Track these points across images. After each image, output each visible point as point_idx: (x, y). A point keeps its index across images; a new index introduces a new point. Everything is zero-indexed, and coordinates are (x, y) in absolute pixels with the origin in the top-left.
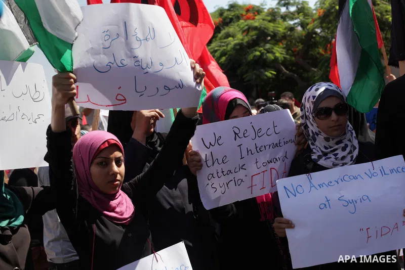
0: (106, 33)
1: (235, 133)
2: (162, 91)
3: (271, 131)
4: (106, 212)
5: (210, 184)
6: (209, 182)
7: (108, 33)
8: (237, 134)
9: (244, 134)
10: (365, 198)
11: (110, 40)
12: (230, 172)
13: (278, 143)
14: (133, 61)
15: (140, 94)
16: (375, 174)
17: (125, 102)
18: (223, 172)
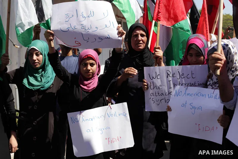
0: (67, 15)
1: (167, 73)
2: (98, 40)
3: (190, 76)
4: (81, 85)
5: (152, 99)
6: (151, 97)
7: (68, 15)
8: (169, 75)
9: (173, 75)
10: (200, 108)
11: (69, 18)
12: (163, 94)
13: (194, 84)
14: (81, 26)
15: (87, 41)
16: (212, 97)
17: (81, 45)
18: (158, 93)
